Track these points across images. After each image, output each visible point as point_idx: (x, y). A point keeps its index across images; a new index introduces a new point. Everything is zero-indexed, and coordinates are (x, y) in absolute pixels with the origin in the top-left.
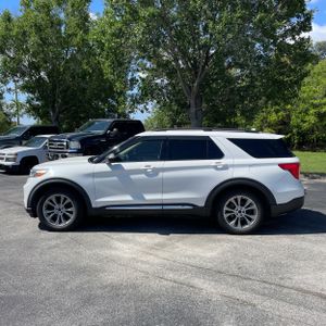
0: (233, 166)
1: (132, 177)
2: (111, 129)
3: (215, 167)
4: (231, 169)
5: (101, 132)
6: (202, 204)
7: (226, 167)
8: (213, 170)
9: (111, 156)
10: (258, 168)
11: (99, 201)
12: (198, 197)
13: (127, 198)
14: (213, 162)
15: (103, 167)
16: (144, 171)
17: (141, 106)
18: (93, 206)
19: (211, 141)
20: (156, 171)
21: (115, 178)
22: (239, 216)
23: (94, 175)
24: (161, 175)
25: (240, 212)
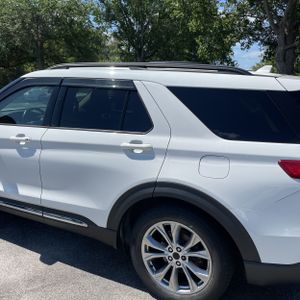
0: (167, 152)
3: (129, 152)
4: (159, 159)
7: (149, 154)
8: (123, 157)
10: (223, 165)
22: (173, 263)
25: (177, 255)
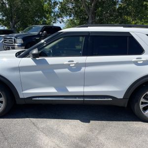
1: (56, 71)
2: (42, 31)
3: (136, 63)
5: (36, 33)
6: (121, 96)
9: (35, 51)
11: (26, 93)
12: (117, 90)
13: (52, 90)
14: (133, 58)
15: (28, 61)
16: (67, 66)
17: (60, 19)
18: (21, 96)
19: (131, 37)
20: (79, 66)
21: (40, 72)
23: (20, 69)
24: (83, 69)
